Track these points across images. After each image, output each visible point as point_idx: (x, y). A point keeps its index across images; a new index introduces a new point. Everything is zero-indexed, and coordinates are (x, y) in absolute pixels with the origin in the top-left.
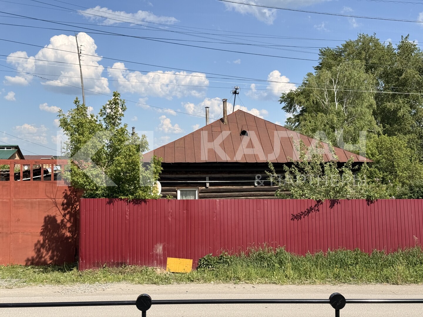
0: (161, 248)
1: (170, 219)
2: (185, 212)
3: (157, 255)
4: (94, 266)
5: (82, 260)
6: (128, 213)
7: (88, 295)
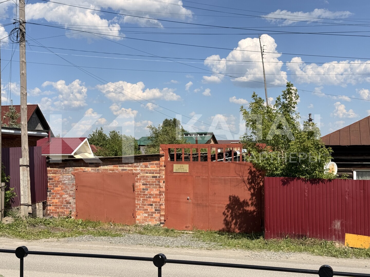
0: (339, 224)
1: (347, 198)
2: (362, 191)
3: (335, 230)
4: (278, 236)
5: (267, 230)
6: (307, 191)
7: (273, 261)
